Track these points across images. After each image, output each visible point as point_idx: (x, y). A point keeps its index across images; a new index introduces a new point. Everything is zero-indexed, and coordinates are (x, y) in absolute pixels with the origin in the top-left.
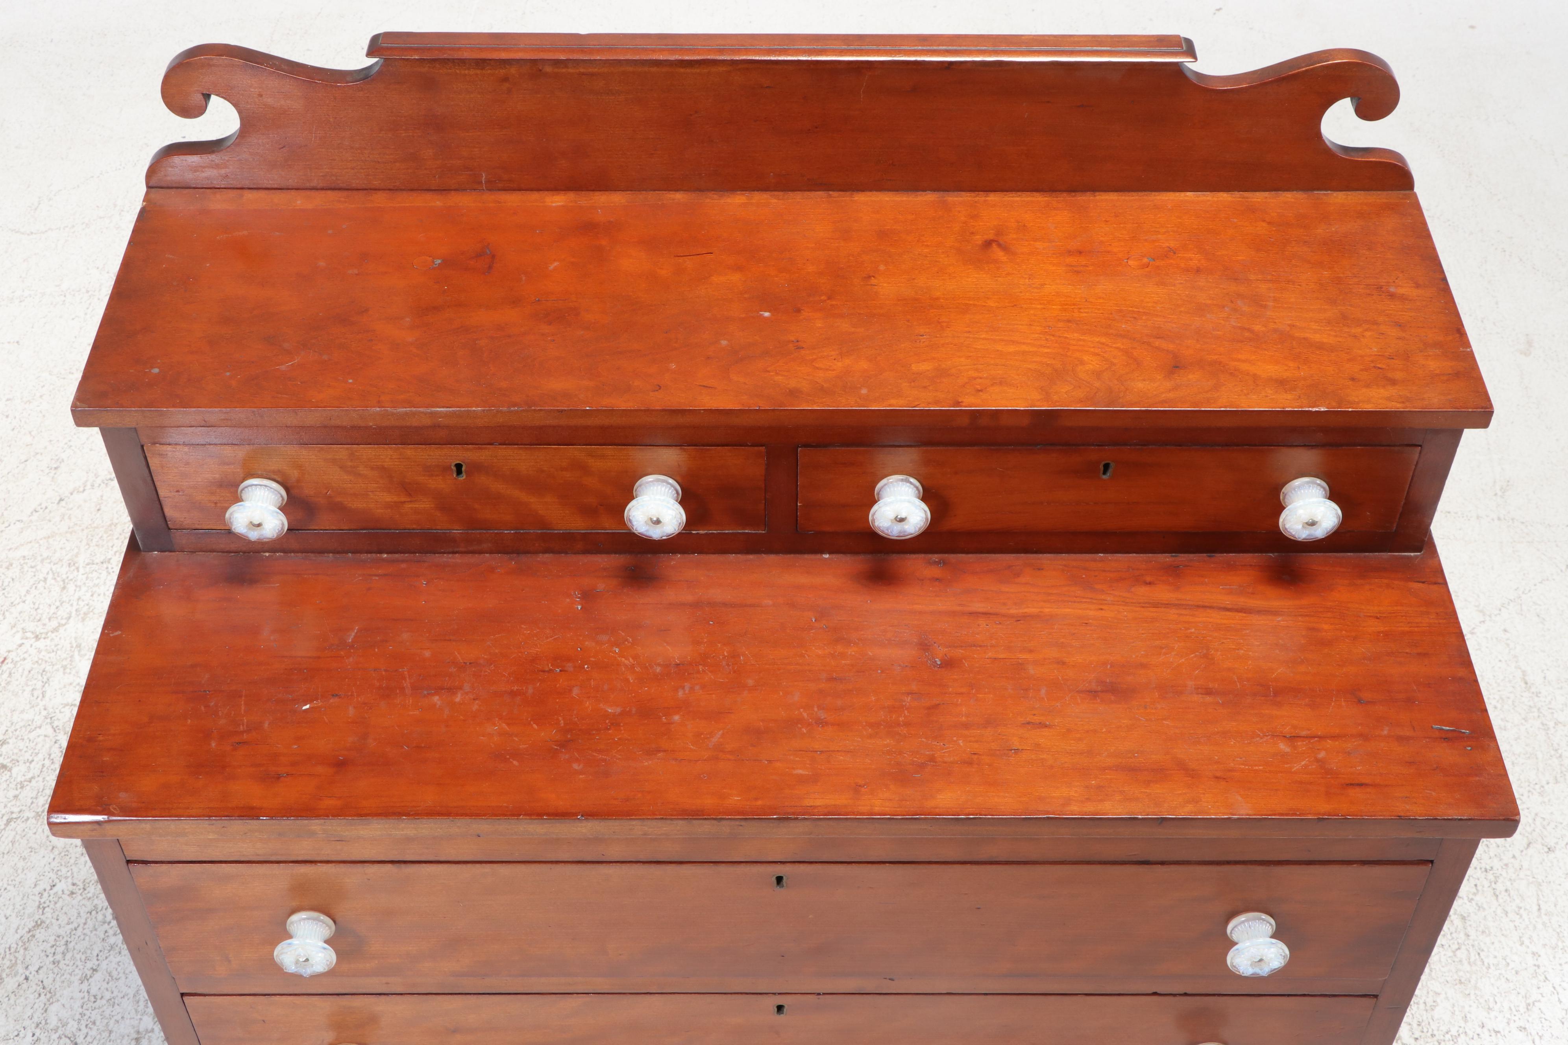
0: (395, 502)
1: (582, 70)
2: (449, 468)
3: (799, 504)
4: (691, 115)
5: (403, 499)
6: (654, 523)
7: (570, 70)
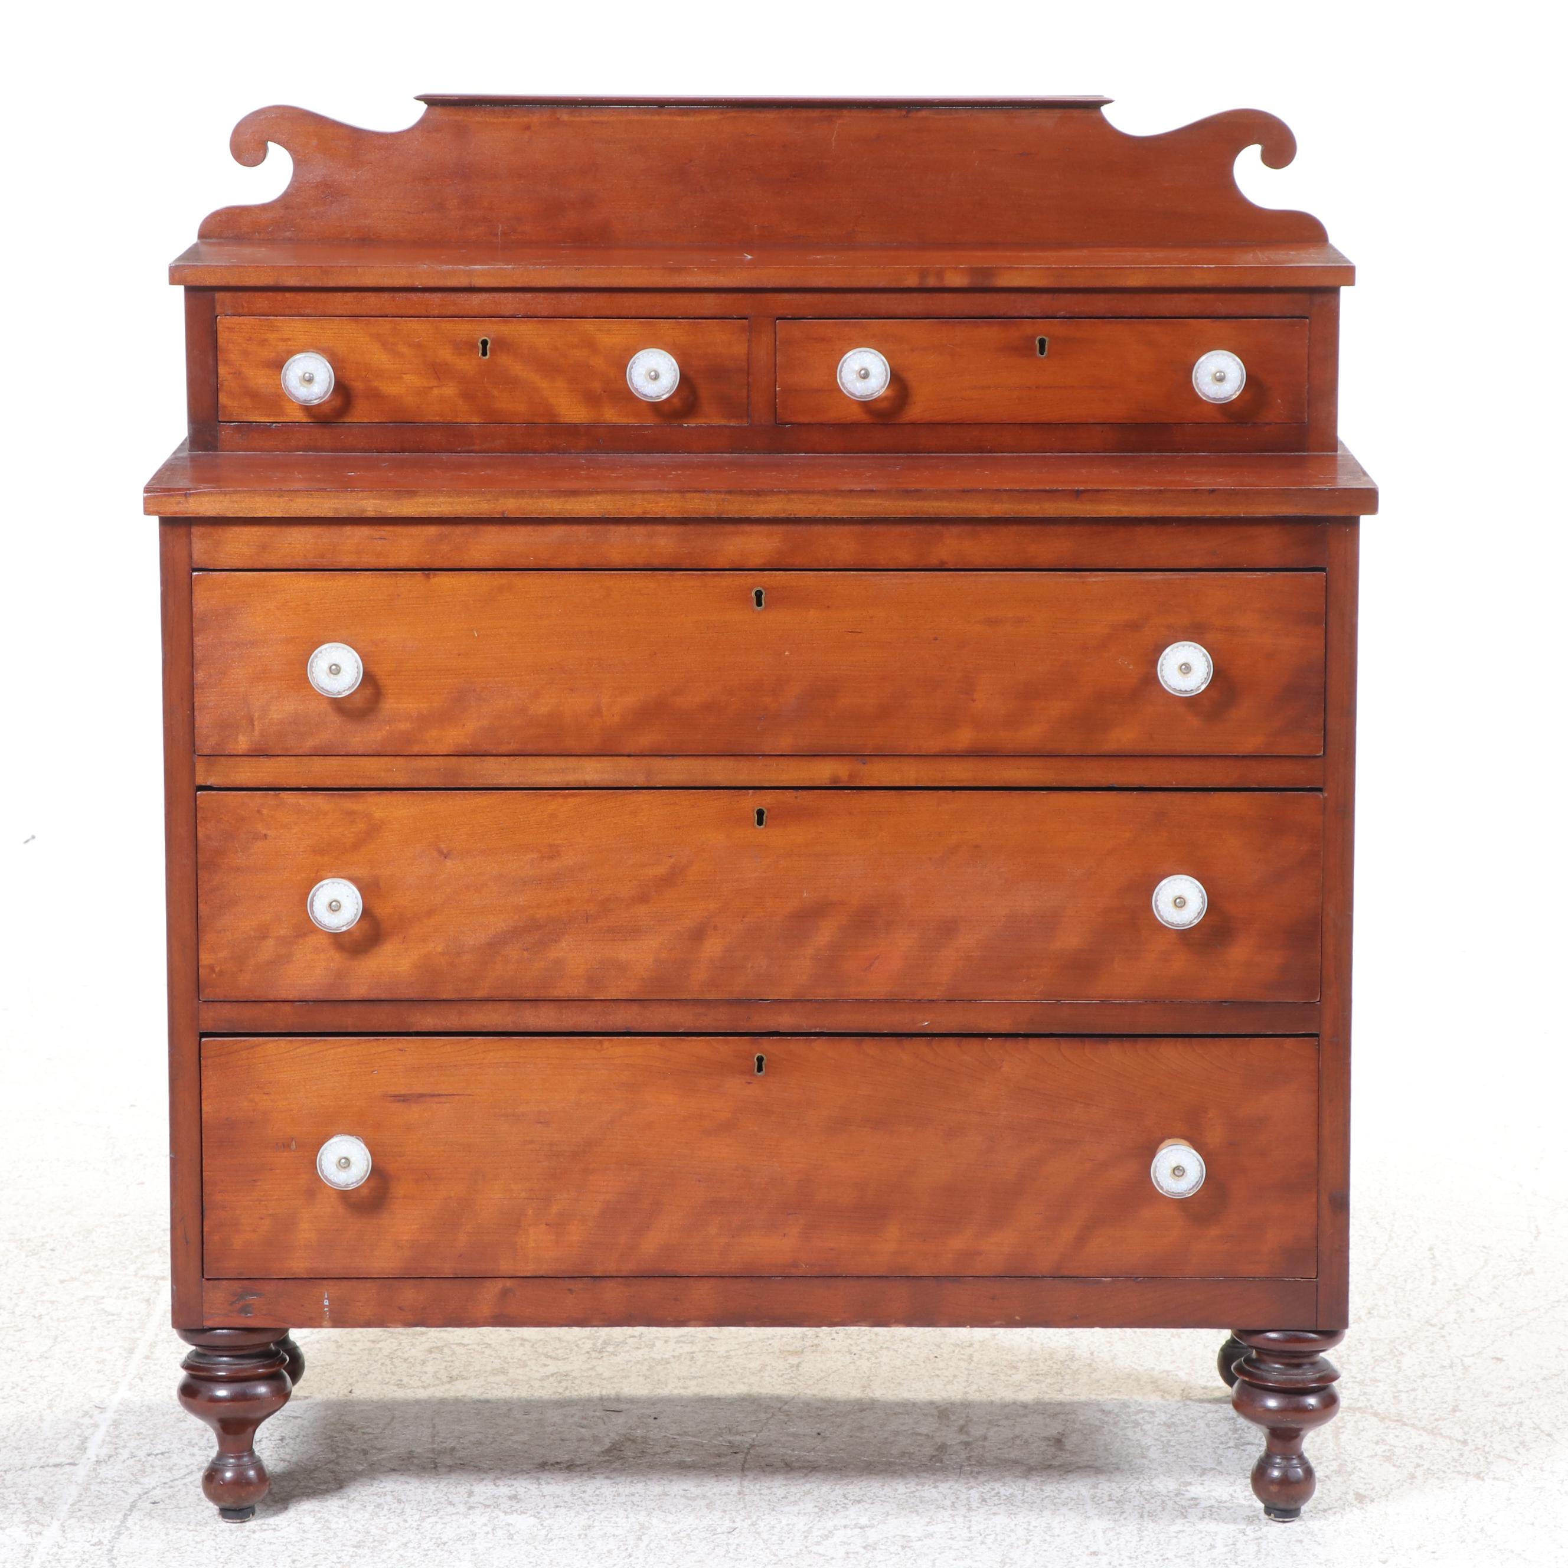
0: (424, 387)
1: (594, 119)
2: (475, 346)
3: (777, 389)
4: (686, 164)
5: (431, 385)
6: (652, 379)
7: (584, 119)
